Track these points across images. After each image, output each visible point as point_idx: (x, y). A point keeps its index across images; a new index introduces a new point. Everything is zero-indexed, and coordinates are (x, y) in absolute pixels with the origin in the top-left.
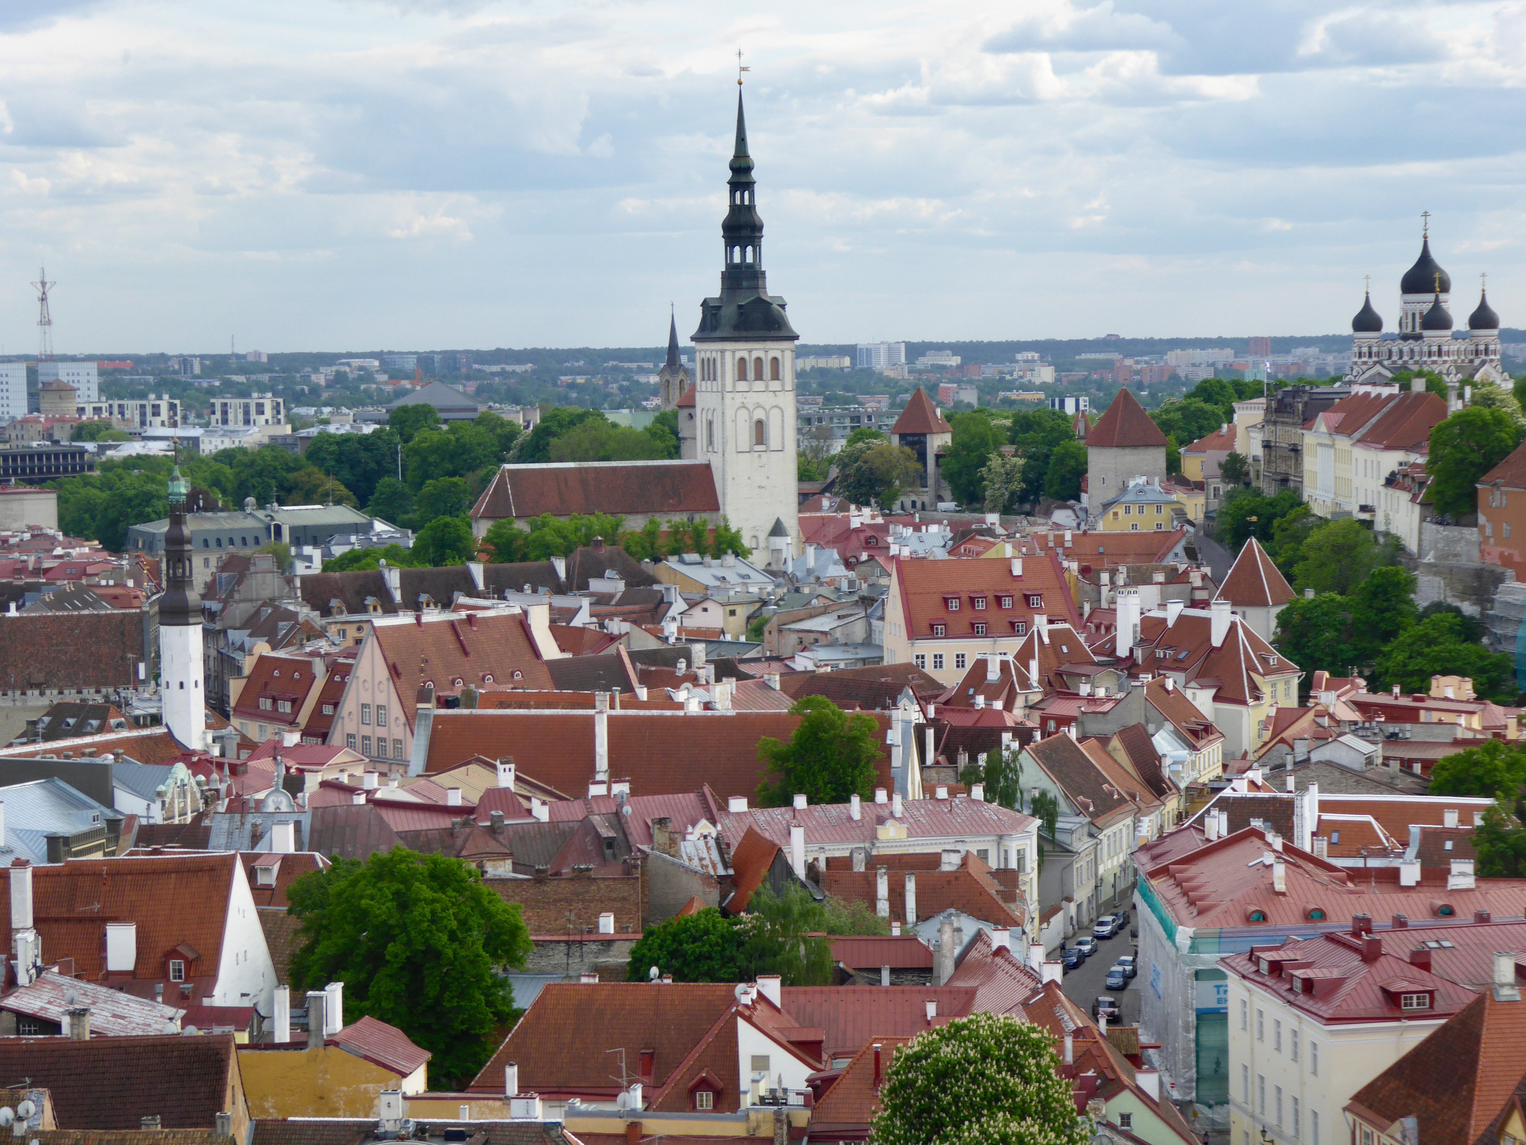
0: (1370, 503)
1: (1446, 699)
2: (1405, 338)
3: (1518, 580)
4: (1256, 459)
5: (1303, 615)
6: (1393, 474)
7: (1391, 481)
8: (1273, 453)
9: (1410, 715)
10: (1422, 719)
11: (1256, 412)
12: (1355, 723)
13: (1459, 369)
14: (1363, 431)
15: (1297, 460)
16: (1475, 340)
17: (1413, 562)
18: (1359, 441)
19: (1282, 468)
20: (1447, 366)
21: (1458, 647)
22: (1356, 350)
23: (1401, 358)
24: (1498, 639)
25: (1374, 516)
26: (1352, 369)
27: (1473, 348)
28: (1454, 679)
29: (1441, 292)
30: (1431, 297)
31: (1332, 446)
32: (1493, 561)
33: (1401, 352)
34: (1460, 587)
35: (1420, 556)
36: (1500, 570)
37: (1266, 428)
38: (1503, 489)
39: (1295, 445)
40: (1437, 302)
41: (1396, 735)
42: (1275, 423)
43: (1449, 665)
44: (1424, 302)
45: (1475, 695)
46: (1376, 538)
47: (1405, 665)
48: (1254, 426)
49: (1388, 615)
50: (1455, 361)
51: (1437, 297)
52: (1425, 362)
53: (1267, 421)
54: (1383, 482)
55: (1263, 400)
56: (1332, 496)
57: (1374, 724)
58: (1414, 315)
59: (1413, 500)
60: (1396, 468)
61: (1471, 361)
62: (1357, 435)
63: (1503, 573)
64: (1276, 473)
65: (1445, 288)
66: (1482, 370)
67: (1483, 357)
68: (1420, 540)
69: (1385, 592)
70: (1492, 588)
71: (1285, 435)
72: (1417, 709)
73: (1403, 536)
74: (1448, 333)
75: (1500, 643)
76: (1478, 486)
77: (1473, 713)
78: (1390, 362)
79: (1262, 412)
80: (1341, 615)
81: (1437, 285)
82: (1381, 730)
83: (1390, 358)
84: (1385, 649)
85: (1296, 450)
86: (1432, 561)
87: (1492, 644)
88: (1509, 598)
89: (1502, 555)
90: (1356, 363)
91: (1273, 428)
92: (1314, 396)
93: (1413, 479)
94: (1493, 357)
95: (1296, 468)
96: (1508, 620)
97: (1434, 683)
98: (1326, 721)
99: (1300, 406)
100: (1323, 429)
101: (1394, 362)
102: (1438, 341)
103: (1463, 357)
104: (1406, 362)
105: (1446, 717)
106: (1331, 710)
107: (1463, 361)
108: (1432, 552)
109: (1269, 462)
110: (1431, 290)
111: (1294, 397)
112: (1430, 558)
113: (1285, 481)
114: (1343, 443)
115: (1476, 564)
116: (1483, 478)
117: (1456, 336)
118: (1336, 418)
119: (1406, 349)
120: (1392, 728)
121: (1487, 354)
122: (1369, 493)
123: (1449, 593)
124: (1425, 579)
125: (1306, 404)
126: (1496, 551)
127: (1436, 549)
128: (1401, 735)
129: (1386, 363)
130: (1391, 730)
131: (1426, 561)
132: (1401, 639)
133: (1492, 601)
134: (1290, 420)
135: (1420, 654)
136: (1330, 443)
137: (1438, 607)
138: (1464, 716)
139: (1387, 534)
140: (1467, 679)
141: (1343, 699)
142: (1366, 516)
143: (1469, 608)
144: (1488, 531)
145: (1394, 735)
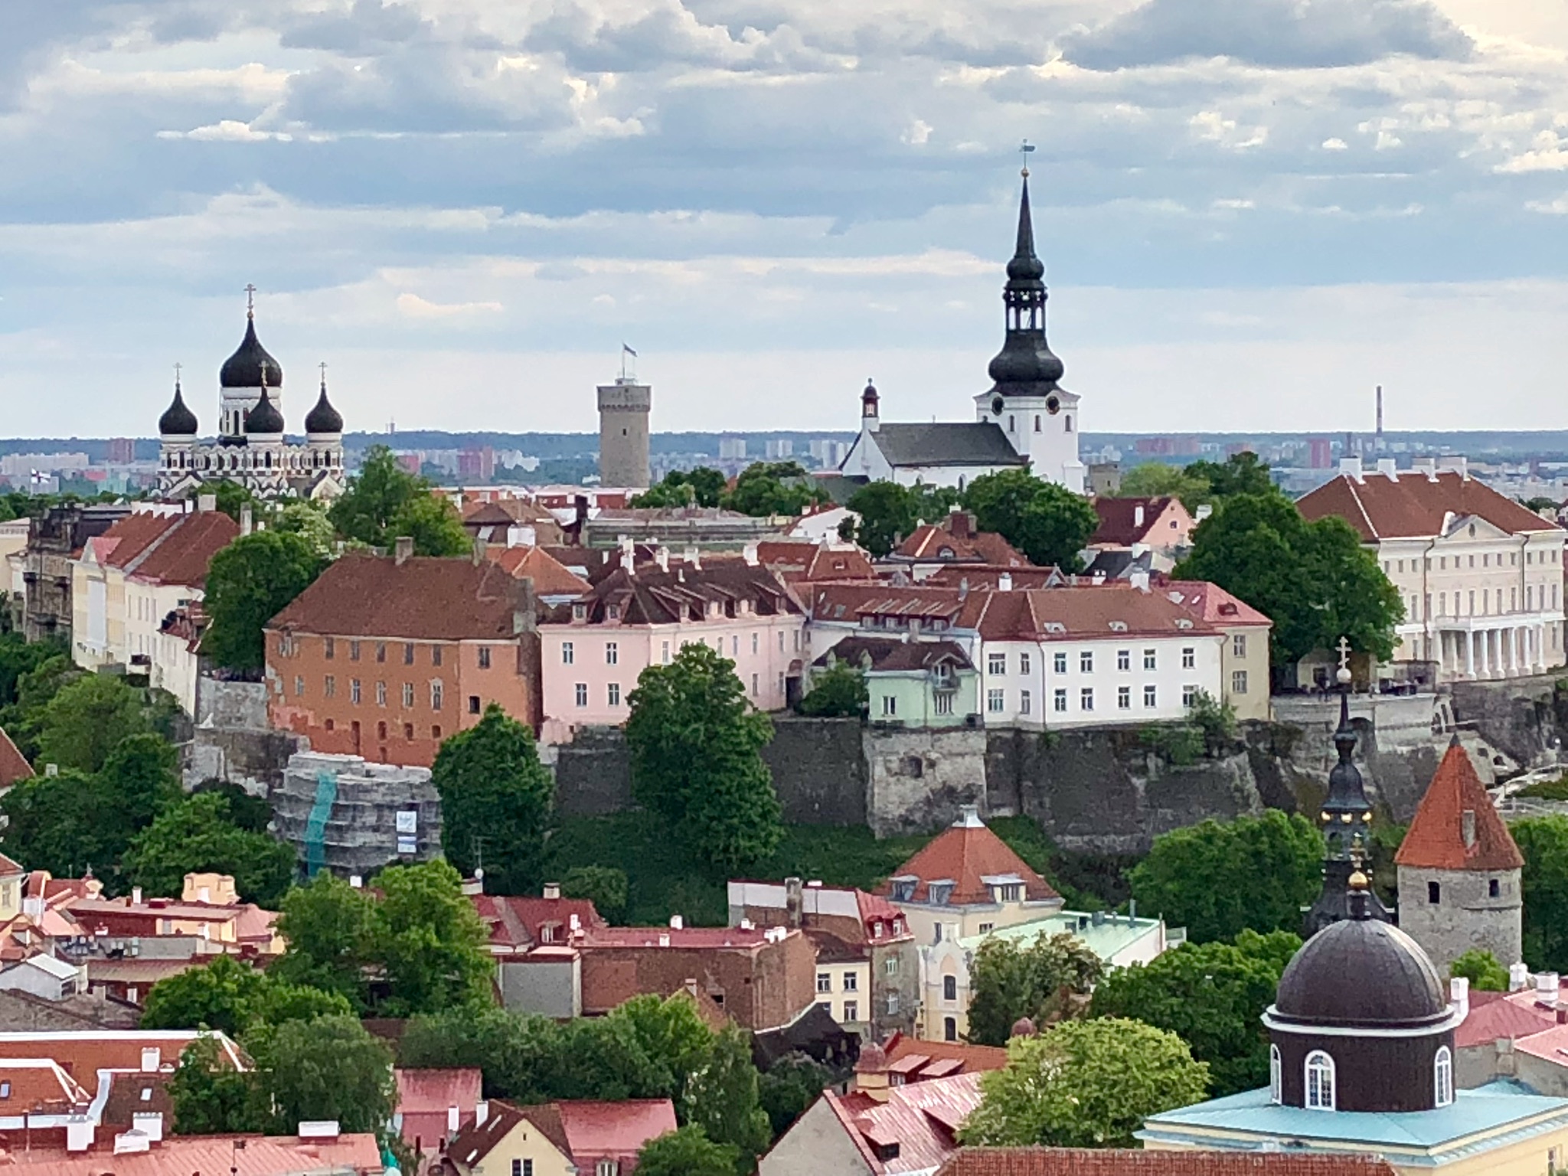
0: (145, 653)
1: (199, 904)
2: (226, 442)
3: (312, 749)
4: (17, 596)
5: (33, 798)
6: (172, 616)
7: (169, 625)
8: (38, 589)
9: (143, 926)
10: (159, 931)
11: (20, 536)
12: (68, 938)
13: (292, 482)
14: (138, 561)
15: (65, 598)
16: (314, 446)
17: (190, 728)
18: (133, 573)
19: (49, 609)
20: (277, 478)
21: (226, 836)
22: (164, 457)
23: (220, 467)
24: (289, 824)
25: (149, 669)
26: (159, 481)
27: (311, 456)
28: (212, 878)
29: (269, 385)
30: (257, 391)
31: (104, 580)
32: (283, 723)
33: (221, 461)
34: (244, 759)
35: (197, 721)
36: (289, 736)
37: (30, 557)
38: (295, 634)
39: (64, 578)
40: (264, 397)
41: (121, 951)
42: (40, 551)
43: (212, 860)
44: (248, 398)
45: (237, 898)
46: (148, 697)
47: (159, 860)
48: (16, 554)
49: (142, 796)
50: (289, 473)
51: (264, 392)
52: (250, 474)
53: (31, 548)
54: (159, 625)
55: (27, 521)
56: (104, 644)
57: (91, 939)
58: (236, 414)
59: (189, 649)
60: (174, 607)
61: (309, 472)
62: (130, 567)
63: (295, 741)
64: (39, 615)
65: (275, 380)
66: (321, 484)
67: (323, 467)
68: (198, 700)
69: (139, 768)
70: (281, 760)
71: (52, 566)
72: (154, 918)
73: (179, 695)
74: (279, 436)
75: (289, 830)
76: (265, 630)
77: (224, 921)
78: (207, 472)
79: (26, 536)
80: (82, 798)
81: (264, 376)
82: (100, 946)
83: (207, 467)
84: (134, 841)
85: (64, 585)
86: (211, 726)
87: (279, 831)
88: (301, 773)
89: (294, 718)
90: (163, 474)
91: (38, 557)
92: (87, 516)
93: (191, 621)
94: (334, 467)
95: (64, 609)
96: (298, 800)
97: (187, 883)
98: (27, 937)
99: (69, 528)
100: (93, 558)
101: (213, 473)
102: (265, 447)
103: (298, 467)
104: (227, 473)
105: (187, 928)
106: (37, 923)
107: (299, 472)
108: (211, 715)
109: (32, 600)
110: (257, 383)
111: (62, 517)
112: (207, 724)
113: (51, 625)
114: (115, 576)
115: (265, 731)
116: (272, 621)
117: (288, 441)
118: (109, 543)
119: (227, 457)
120: (114, 944)
121: (328, 463)
122: (144, 638)
123: (231, 767)
124: (203, 749)
125: (75, 526)
126: (286, 713)
127: (216, 711)
128: (125, 953)
129: (200, 473)
130: (114, 946)
131: (202, 726)
132: (156, 826)
133: (281, 775)
134: (55, 547)
135: (179, 846)
136: (101, 576)
137: (211, 784)
138: (207, 924)
139: (160, 691)
140: (228, 877)
141: (58, 907)
142: (140, 670)
143: (253, 786)
144: (278, 688)
145: (118, 953)
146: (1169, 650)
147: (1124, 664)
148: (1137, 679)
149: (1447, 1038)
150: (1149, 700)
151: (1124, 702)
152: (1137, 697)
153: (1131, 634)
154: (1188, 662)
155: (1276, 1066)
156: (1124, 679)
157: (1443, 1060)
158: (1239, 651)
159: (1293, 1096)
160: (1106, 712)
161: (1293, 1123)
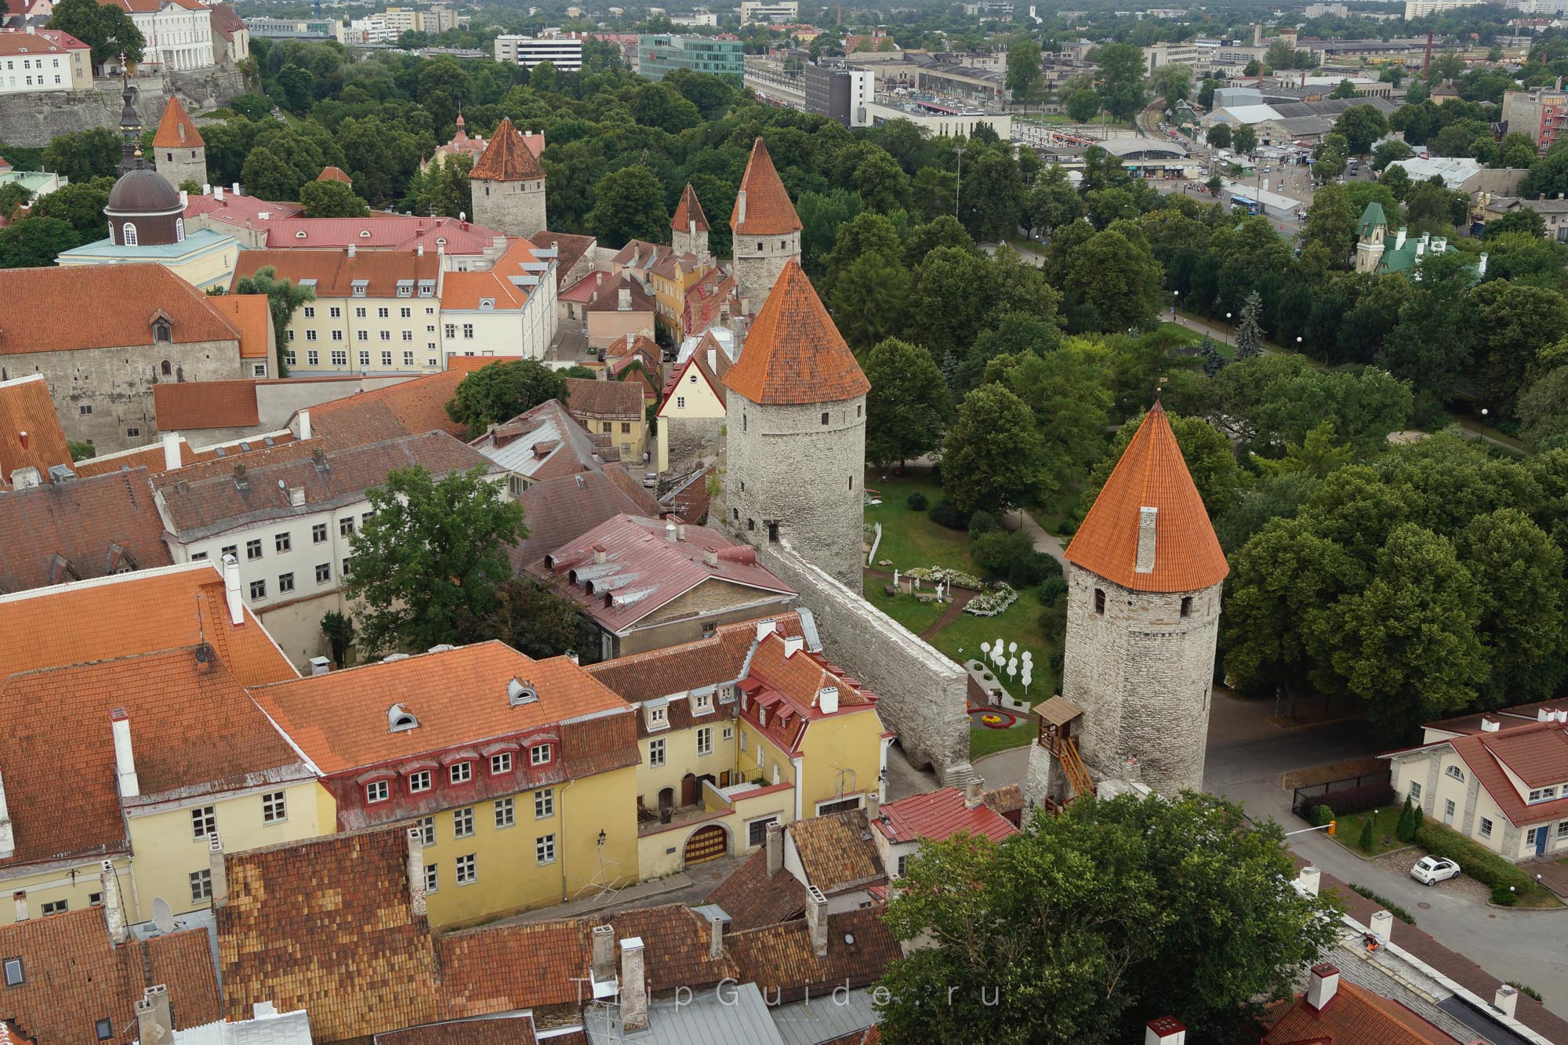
146: (47, 60)
147: (27, 66)
148: (34, 72)
149: (180, 215)
150: (40, 81)
151: (29, 82)
152: (35, 80)
153: (29, 53)
154: (56, 64)
155: (111, 230)
156: (28, 72)
157: (179, 223)
158: (78, 60)
159: (120, 241)
160: (22, 87)
161: (120, 251)
